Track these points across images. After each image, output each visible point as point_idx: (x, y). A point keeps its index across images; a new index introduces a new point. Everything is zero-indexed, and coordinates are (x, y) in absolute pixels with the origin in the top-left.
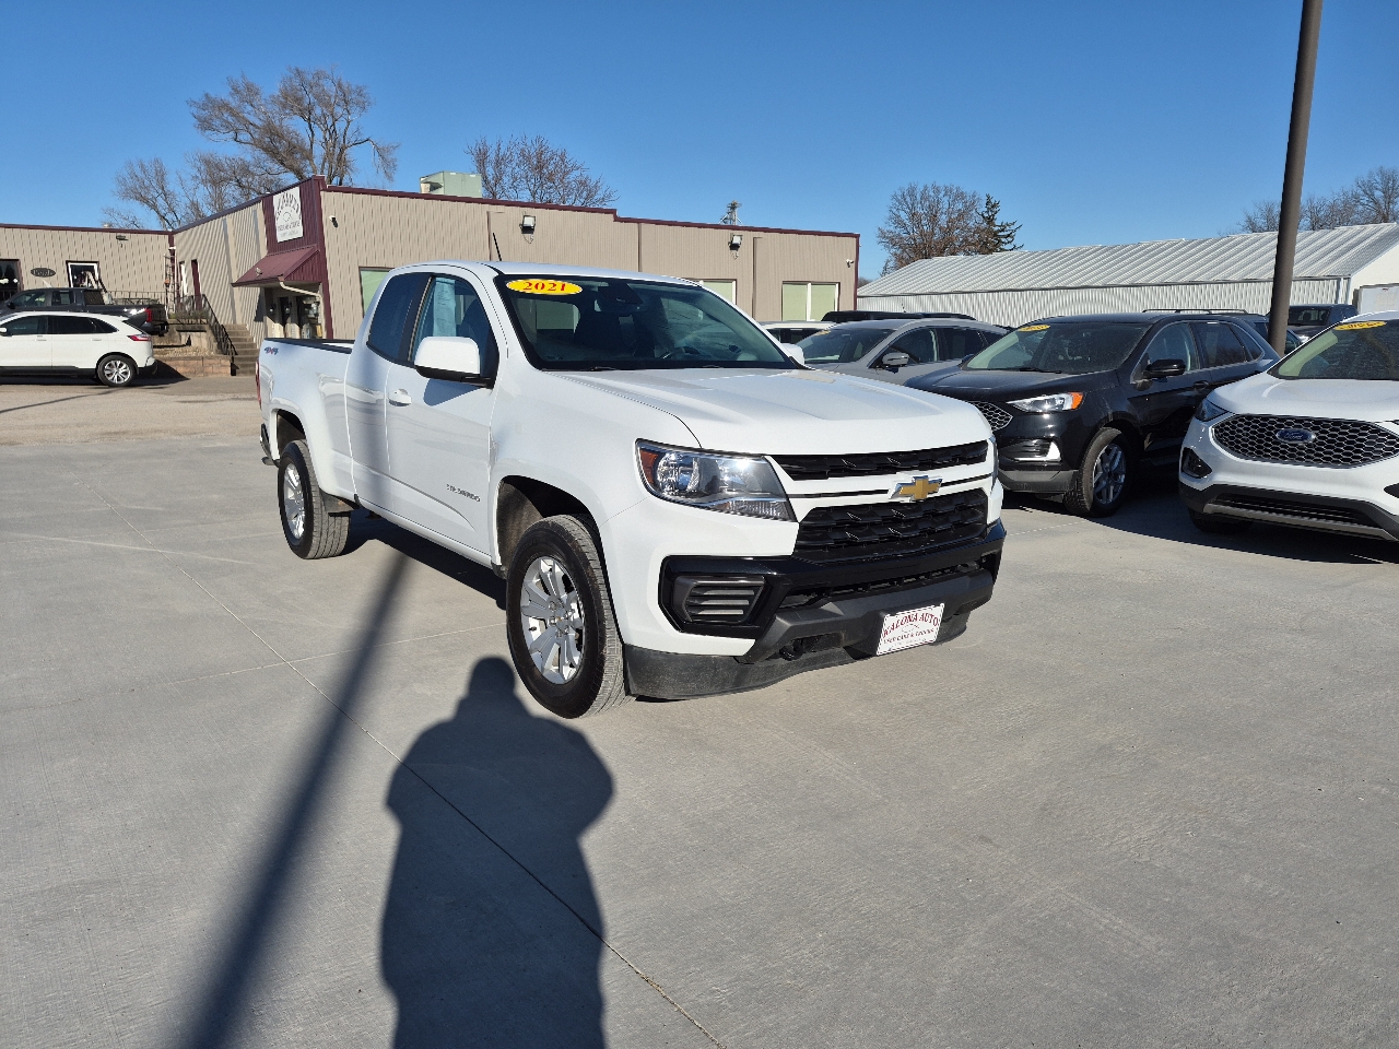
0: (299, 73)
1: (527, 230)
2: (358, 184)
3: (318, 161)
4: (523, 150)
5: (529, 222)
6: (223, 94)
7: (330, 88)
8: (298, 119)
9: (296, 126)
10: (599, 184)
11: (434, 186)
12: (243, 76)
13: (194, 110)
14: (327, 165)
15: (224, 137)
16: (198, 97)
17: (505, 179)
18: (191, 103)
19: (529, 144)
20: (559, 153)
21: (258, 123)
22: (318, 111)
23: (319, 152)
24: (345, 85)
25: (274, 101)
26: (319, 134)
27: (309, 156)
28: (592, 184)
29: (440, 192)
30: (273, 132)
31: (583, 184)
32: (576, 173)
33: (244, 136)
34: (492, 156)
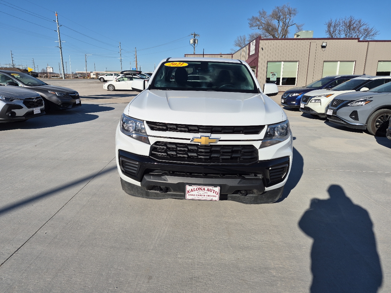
0: (278, 8)
1: (323, 47)
2: (290, 37)
3: (279, 32)
4: (344, 21)
5: (324, 44)
6: (257, 15)
7: (286, 10)
8: (276, 20)
9: (275, 22)
10: (372, 30)
11: (298, 36)
12: (263, 10)
13: (249, 21)
14: (282, 32)
15: (256, 28)
16: (251, 17)
17: (337, 31)
18: (248, 19)
19: (347, 19)
20: (358, 20)
21: (265, 23)
22: (282, 17)
23: (280, 29)
24: (290, 9)
25: (270, 16)
26: (281, 24)
27: (277, 31)
28: (370, 30)
29: (299, 37)
30: (269, 25)
31: (366, 30)
32: (364, 27)
33: (261, 27)
34: (333, 24)
